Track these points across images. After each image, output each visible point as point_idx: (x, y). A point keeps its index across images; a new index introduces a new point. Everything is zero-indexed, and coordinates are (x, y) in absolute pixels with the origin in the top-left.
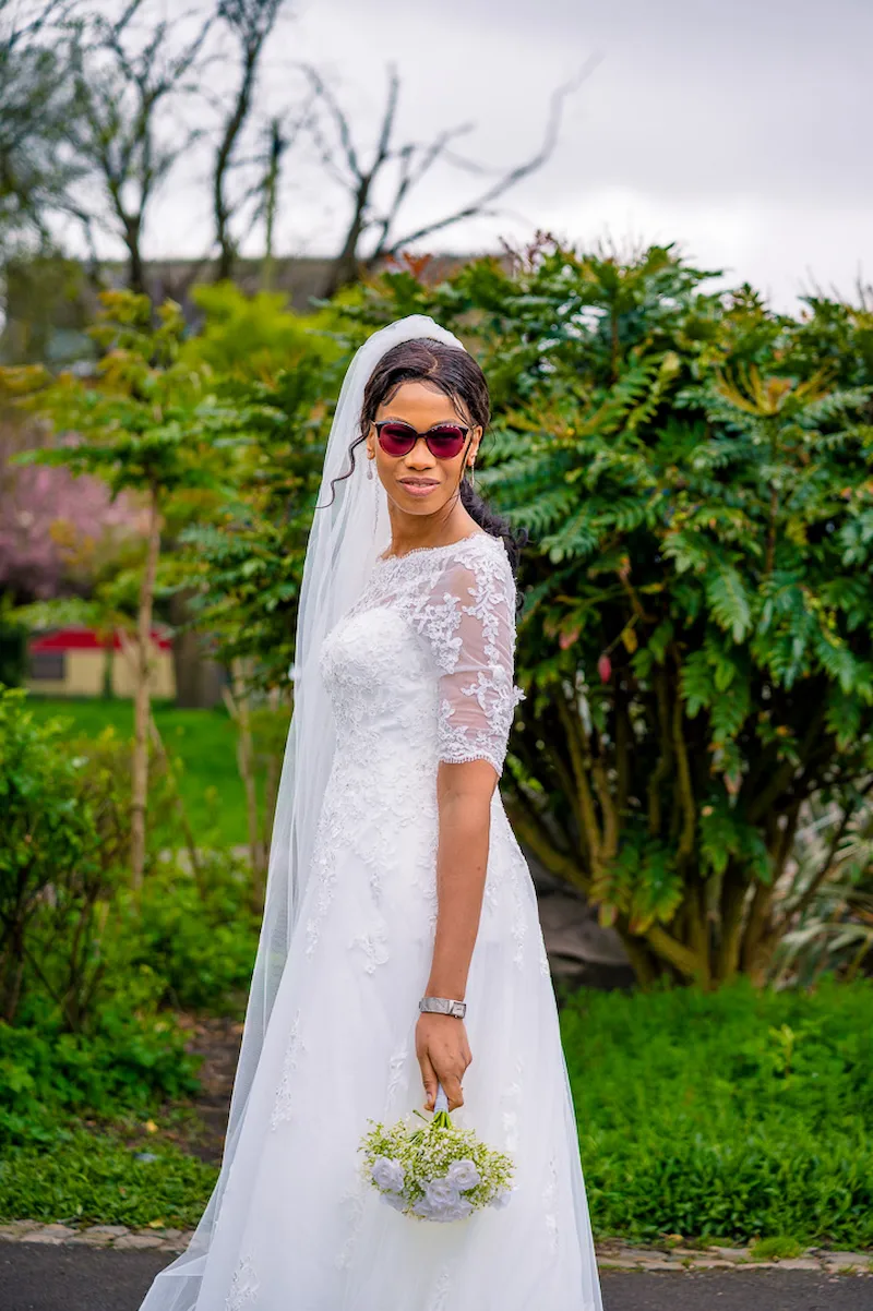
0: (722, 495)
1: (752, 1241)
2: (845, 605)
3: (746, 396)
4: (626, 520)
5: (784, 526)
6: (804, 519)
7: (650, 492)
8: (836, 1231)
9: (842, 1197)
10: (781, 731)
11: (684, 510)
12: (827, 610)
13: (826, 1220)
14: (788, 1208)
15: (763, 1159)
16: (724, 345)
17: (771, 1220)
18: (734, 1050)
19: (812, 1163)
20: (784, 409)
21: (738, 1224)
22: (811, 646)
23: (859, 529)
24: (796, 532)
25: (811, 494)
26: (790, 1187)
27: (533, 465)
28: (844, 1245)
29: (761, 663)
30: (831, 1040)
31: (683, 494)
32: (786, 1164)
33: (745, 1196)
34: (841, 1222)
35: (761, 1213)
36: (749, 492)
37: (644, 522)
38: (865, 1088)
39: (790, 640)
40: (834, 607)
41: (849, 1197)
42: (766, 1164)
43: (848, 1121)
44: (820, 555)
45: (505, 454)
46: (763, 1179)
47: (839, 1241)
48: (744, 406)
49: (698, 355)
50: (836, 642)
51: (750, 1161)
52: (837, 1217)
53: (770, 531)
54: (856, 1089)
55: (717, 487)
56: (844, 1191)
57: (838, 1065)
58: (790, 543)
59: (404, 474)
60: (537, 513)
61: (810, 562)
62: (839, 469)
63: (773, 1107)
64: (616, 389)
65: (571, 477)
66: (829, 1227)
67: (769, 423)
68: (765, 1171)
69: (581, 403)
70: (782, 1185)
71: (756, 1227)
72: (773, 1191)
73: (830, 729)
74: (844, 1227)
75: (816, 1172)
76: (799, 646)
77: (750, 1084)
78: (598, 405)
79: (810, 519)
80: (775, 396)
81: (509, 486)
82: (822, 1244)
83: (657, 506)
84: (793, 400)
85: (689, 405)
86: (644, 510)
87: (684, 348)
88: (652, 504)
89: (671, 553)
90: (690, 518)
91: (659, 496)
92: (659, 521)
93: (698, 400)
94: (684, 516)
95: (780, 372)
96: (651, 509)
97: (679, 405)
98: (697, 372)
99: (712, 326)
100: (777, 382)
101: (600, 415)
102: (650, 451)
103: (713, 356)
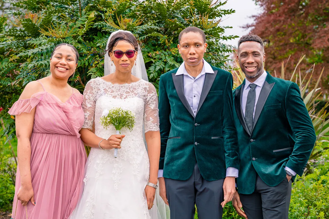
7: (86, 56)
20: (128, 28)
23: (155, 67)
27: (49, 46)
31: (98, 56)
37: (84, 65)
48: (116, 27)
59: (121, 62)
62: (153, 48)
64: (77, 22)
78: (71, 27)
81: (41, 53)
83: (88, 59)
84: (130, 25)
85: (97, 27)
86: (84, 60)
87: (101, 10)
88: (87, 59)
89: (89, 74)
90: (98, 63)
91: (89, 56)
92: (89, 64)
93: (101, 25)
94: (96, 62)
95: (129, 17)
96: (86, 60)
97: (94, 27)
98: (103, 17)
99: (111, 3)
100: (127, 20)
101: (72, 30)
102: (91, 42)
103: (110, 12)
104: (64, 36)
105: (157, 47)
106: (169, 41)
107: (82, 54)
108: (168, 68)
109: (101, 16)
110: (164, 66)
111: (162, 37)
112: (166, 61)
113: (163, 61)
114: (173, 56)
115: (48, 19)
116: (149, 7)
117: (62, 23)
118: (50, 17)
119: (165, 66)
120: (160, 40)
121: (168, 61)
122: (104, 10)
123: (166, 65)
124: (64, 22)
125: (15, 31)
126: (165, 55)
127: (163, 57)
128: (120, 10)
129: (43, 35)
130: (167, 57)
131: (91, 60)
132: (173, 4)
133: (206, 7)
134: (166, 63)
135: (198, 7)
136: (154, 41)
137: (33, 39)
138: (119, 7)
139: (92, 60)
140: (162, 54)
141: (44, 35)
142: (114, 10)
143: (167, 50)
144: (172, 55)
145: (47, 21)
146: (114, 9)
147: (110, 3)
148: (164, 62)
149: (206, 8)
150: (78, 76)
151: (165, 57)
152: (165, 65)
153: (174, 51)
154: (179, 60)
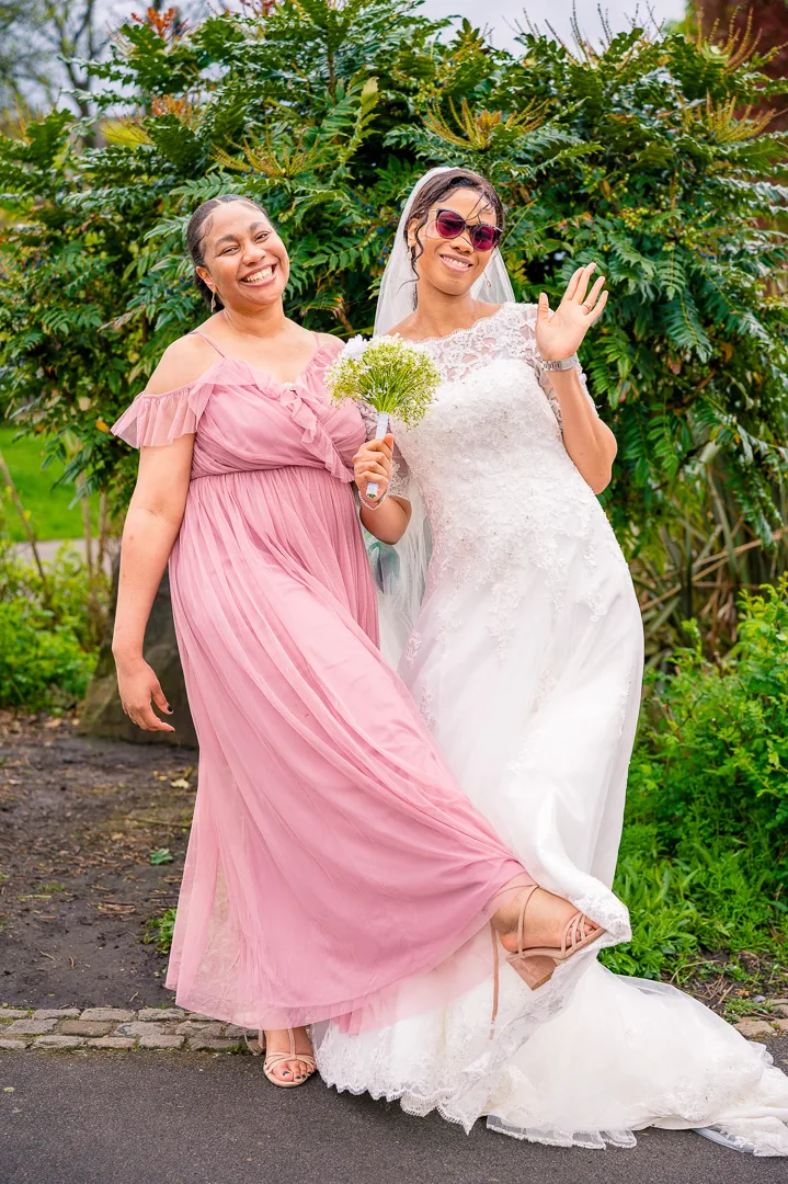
3: (458, 132)
4: (340, 261)
7: (363, 234)
20: (495, 141)
37: (358, 263)
48: (457, 142)
49: (416, 91)
62: (560, 207)
64: (325, 123)
65: (283, 218)
67: (482, 157)
69: (296, 141)
78: (310, 142)
80: (486, 128)
83: (370, 245)
84: (502, 133)
85: (399, 143)
86: (357, 249)
87: (401, 84)
88: (366, 244)
91: (373, 235)
93: (407, 137)
95: (492, 106)
96: (364, 248)
97: (388, 143)
98: (411, 107)
99: (429, 65)
100: (488, 117)
101: (312, 153)
102: (369, 190)
103: (429, 92)
104: (292, 171)
105: (572, 204)
107: (350, 228)
108: (618, 272)
109: (402, 105)
110: (604, 265)
111: (590, 173)
112: (609, 249)
113: (599, 251)
114: (631, 234)
115: (232, 114)
116: (542, 74)
117: (274, 128)
118: (239, 109)
119: (607, 263)
120: (586, 183)
121: (619, 252)
122: (412, 86)
123: (610, 263)
124: (278, 124)
125: (124, 154)
126: (604, 229)
127: (600, 237)
128: (461, 83)
129: (218, 168)
130: (610, 238)
131: (377, 248)
132: (617, 66)
133: (712, 76)
135: (687, 75)
136: (562, 184)
137: (188, 182)
138: (458, 75)
139: (381, 248)
140: (597, 228)
141: (222, 167)
142: (441, 85)
143: (609, 214)
144: (625, 229)
145: (229, 123)
146: (441, 81)
147: (426, 63)
148: (601, 252)
149: (711, 79)
150: (340, 295)
151: (606, 235)
152: (607, 261)
153: (631, 217)
154: (647, 245)
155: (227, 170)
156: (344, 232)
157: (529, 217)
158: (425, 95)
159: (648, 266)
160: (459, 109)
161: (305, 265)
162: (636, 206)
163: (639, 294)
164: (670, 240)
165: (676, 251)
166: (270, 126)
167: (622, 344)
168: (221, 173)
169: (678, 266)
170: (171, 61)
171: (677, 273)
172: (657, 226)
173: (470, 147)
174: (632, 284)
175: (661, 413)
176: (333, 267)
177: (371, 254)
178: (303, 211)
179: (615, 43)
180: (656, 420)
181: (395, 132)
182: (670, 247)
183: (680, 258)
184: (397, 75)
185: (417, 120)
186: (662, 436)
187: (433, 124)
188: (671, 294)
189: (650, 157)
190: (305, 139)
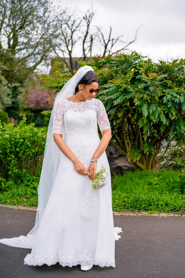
0: (144, 92)
1: (149, 211)
2: (165, 110)
3: (148, 76)
4: (128, 97)
5: (155, 97)
6: (158, 96)
7: (132, 92)
8: (162, 210)
9: (163, 204)
10: (155, 131)
11: (138, 95)
12: (162, 110)
13: (160, 208)
14: (155, 206)
15: (151, 198)
16: (145, 68)
17: (152, 208)
18: (148, 181)
19: (159, 199)
20: (153, 78)
21: (146, 209)
22: (159, 116)
23: (167, 97)
24: (157, 98)
25: (159, 92)
26: (155, 203)
27: (114, 88)
28: (164, 212)
29: (151, 119)
30: (164, 179)
31: (138, 92)
32: (155, 199)
33: (148, 204)
34: (163, 208)
35: (150, 207)
36: (149, 92)
37: (132, 97)
38: (169, 187)
39: (155, 115)
40: (163, 110)
41: (164, 204)
42: (151, 199)
43: (166, 192)
44: (161, 101)
45: (110, 87)
46: (151, 201)
47: (163, 211)
48: (148, 78)
49: (141, 70)
50: (163, 116)
51: (149, 198)
52: (162, 207)
53: (153, 98)
54: (168, 187)
55: (144, 91)
56: (164, 203)
57: (165, 183)
58: (156, 100)
60: (114, 96)
61: (159, 102)
62: (165, 88)
63: (154, 190)
64: (127, 75)
65: (120, 90)
66: (161, 209)
67: (151, 80)
68: (151, 200)
70: (154, 202)
71: (149, 209)
72: (152, 203)
73: (160, 129)
74: (163, 209)
75: (159, 200)
76: (157, 116)
77: (151, 186)
78: (124, 78)
79: (159, 96)
80: (152, 76)
81: (110, 92)
82: (160, 212)
83: (134, 94)
84: (155, 77)
85: (138, 78)
86: (131, 95)
87: (138, 69)
88: (133, 94)
89: (134, 102)
90: (139, 96)
91: (134, 93)
92: (134, 97)
93: (140, 77)
94: (138, 96)
95: (153, 72)
97: (137, 78)
98: (140, 72)
99: (143, 65)
100: (152, 74)
101: (124, 80)
102: (133, 85)
104: (121, 83)
106: (173, 84)
108: (174, 98)
109: (138, 72)
110: (171, 97)
114: (176, 92)
116: (162, 66)
124: (119, 75)
126: (171, 91)
127: (170, 92)
128: (148, 68)
130: (172, 93)
132: (174, 65)
134: (172, 95)
137: (104, 85)
140: (170, 91)
141: (110, 82)
143: (172, 89)
148: (171, 95)
153: (176, 89)
154: (178, 94)
155: (111, 83)
156: (129, 92)
157: (159, 89)
158: (142, 70)
159: (178, 96)
160: (148, 72)
161: (123, 98)
162: (177, 87)
163: (177, 102)
164: (182, 93)
165: (183, 95)
166: (117, 75)
167: (174, 110)
168: (110, 83)
169: (183, 97)
170: (100, 63)
171: (183, 98)
172: (180, 91)
173: (150, 79)
174: (176, 100)
175: (181, 121)
176: (128, 98)
177: (134, 96)
178: (123, 89)
179: (174, 61)
180: (181, 122)
181: (138, 76)
182: (182, 94)
183: (184, 96)
184: (138, 67)
185: (141, 74)
186: (182, 125)
187: (143, 75)
188: (182, 102)
189: (179, 80)
190: (123, 78)
